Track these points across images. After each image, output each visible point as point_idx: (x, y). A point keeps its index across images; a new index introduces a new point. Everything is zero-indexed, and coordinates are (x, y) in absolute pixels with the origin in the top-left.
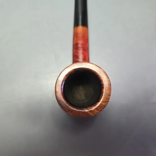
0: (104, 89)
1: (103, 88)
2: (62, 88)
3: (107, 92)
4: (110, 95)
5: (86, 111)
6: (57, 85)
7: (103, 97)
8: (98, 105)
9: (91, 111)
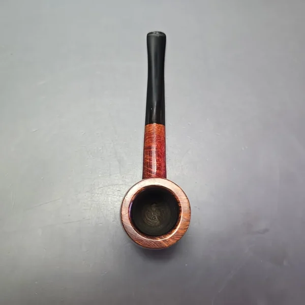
0: (182, 212)
1: (180, 211)
2: (130, 210)
3: (186, 217)
4: (189, 221)
5: (159, 240)
6: (123, 206)
7: (180, 224)
8: (173, 234)
9: (165, 240)
